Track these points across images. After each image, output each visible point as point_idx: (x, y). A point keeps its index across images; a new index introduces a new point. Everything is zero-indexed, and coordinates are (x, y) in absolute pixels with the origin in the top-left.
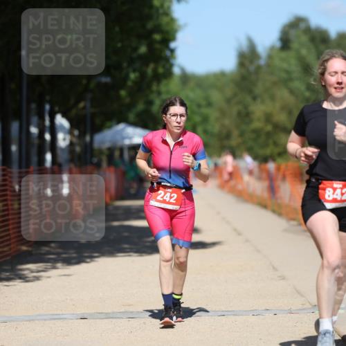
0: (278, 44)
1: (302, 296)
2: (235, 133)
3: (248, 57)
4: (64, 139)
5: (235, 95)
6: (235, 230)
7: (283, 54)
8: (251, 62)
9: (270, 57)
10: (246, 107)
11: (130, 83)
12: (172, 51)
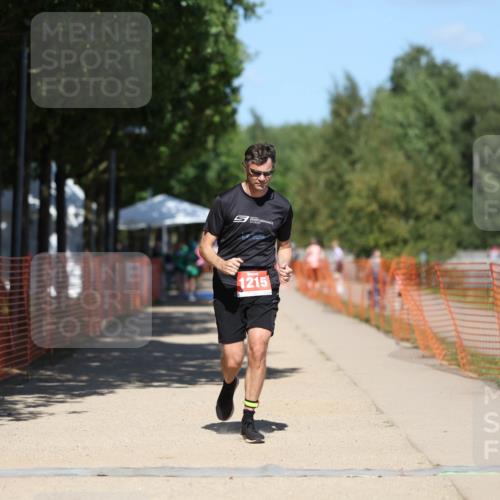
0: (388, 85)
1: (419, 451)
2: (324, 212)
3: (345, 102)
4: (76, 215)
5: (324, 157)
6: (322, 353)
7: (396, 101)
8: (349, 110)
9: (376, 104)
10: (340, 176)
11: (175, 137)
12: (235, 91)
